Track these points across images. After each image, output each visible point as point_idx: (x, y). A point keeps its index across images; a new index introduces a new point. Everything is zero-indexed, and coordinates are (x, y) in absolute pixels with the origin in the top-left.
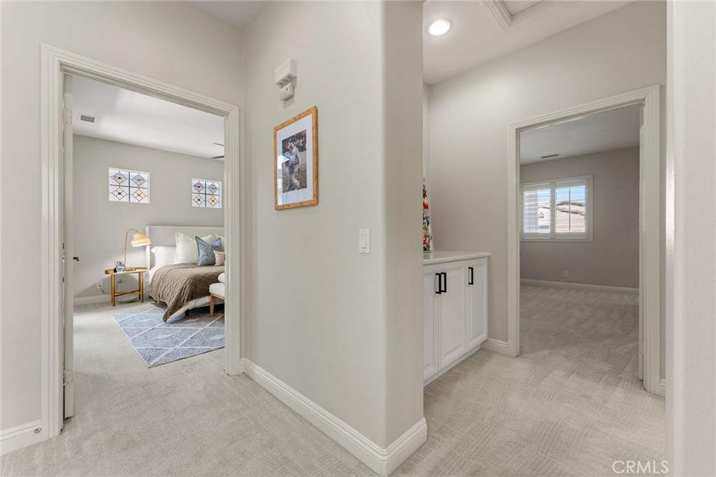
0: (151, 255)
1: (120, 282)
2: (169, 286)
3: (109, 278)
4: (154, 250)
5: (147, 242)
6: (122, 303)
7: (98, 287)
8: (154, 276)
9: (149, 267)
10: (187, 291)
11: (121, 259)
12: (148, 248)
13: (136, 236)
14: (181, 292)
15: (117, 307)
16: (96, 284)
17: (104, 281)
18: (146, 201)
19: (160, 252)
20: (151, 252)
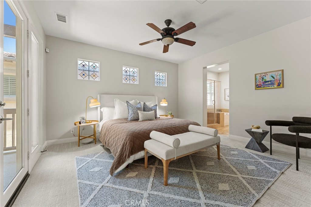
0: (100, 113)
1: (83, 129)
2: (113, 137)
3: (76, 127)
4: (102, 110)
5: (98, 105)
6: (84, 144)
7: (72, 133)
8: (102, 127)
9: (99, 120)
10: (128, 147)
11: (84, 115)
12: (99, 108)
13: (92, 101)
14: (123, 148)
15: (81, 147)
16: (70, 130)
17: (75, 128)
18: (98, 79)
19: (106, 110)
20: (100, 111)
